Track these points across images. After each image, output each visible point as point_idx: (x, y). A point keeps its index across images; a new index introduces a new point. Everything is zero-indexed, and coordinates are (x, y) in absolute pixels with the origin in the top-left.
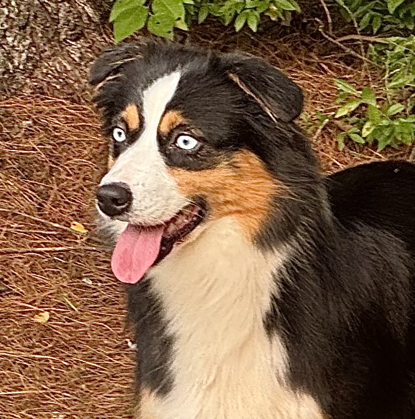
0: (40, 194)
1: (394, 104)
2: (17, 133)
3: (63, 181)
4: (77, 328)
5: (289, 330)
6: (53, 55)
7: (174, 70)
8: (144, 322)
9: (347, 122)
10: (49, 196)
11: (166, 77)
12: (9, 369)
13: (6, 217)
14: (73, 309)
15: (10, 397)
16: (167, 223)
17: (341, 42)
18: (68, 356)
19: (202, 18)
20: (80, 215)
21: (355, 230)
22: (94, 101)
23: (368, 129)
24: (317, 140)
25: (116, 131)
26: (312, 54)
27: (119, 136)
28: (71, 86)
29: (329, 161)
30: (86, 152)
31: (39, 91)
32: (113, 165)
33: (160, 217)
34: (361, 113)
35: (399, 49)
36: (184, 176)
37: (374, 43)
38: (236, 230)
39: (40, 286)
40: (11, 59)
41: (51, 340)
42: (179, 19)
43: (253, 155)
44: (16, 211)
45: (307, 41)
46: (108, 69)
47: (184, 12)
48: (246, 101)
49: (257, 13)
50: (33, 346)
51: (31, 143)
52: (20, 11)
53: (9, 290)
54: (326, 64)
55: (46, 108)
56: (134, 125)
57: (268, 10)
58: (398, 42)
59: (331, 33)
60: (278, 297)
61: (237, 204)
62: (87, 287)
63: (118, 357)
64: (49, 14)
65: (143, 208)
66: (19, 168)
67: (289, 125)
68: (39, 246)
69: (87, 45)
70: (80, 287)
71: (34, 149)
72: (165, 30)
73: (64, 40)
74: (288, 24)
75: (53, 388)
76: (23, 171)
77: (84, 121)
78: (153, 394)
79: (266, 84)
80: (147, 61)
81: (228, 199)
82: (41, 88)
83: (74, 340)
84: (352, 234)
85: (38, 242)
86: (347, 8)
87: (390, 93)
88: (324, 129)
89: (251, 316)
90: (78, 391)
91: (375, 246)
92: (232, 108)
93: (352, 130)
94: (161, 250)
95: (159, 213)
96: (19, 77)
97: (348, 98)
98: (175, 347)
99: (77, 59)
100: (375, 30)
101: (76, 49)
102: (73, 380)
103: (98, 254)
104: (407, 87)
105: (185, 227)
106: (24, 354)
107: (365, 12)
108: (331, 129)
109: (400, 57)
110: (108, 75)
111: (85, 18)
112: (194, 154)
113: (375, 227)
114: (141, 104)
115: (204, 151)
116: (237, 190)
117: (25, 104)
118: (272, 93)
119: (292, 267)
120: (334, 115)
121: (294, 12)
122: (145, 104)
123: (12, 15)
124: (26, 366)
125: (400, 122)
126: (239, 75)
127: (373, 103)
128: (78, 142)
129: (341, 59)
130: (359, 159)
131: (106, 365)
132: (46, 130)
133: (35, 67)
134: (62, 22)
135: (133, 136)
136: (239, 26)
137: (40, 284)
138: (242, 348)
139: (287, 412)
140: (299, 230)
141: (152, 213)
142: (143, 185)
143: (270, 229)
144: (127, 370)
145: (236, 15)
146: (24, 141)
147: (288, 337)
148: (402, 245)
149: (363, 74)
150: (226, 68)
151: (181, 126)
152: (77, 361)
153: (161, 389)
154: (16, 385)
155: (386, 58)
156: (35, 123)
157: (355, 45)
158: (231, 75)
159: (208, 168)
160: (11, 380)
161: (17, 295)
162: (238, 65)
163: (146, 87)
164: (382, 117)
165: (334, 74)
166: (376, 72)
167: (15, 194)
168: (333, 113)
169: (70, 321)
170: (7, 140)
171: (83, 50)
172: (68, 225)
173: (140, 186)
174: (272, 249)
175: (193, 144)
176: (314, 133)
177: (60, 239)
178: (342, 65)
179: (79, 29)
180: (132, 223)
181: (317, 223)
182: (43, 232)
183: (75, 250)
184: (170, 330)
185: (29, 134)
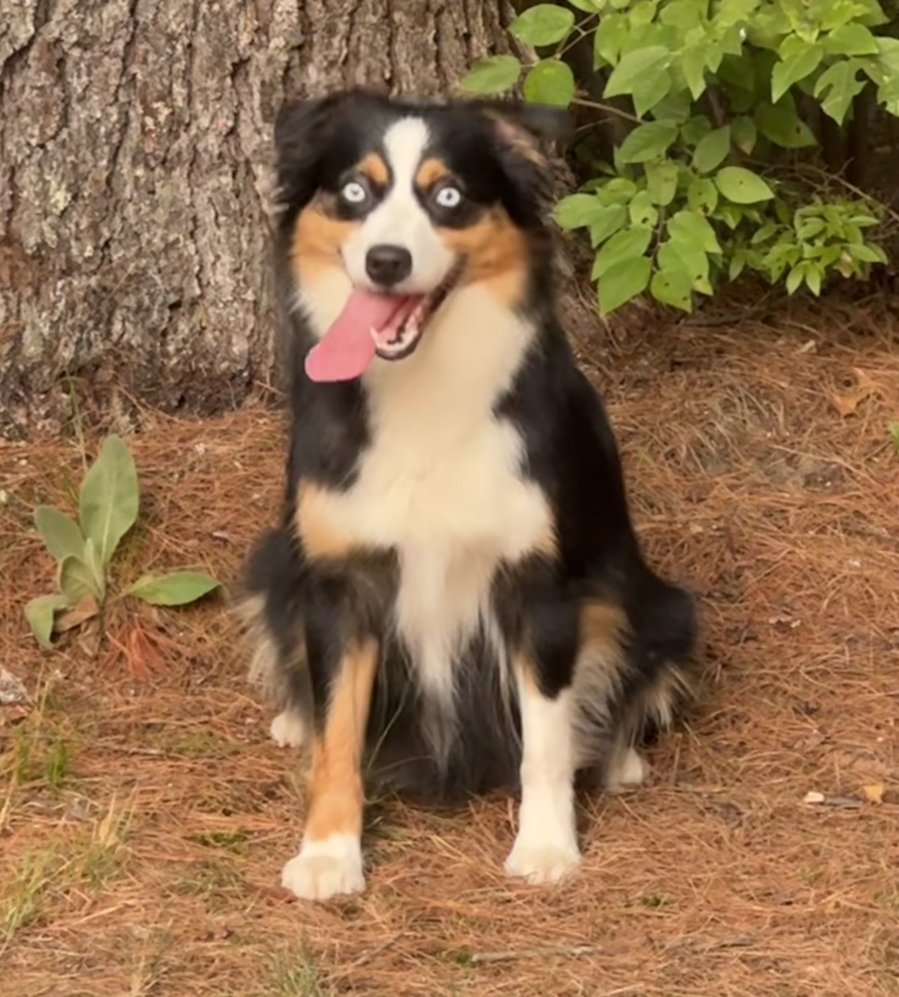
19: (735, 272)
25: (349, 188)
27: (354, 194)
42: (699, 277)
47: (707, 267)
57: (839, 260)
72: (679, 295)
135: (381, 192)
136: (792, 285)
145: (788, 270)
159: (470, 224)
175: (455, 198)
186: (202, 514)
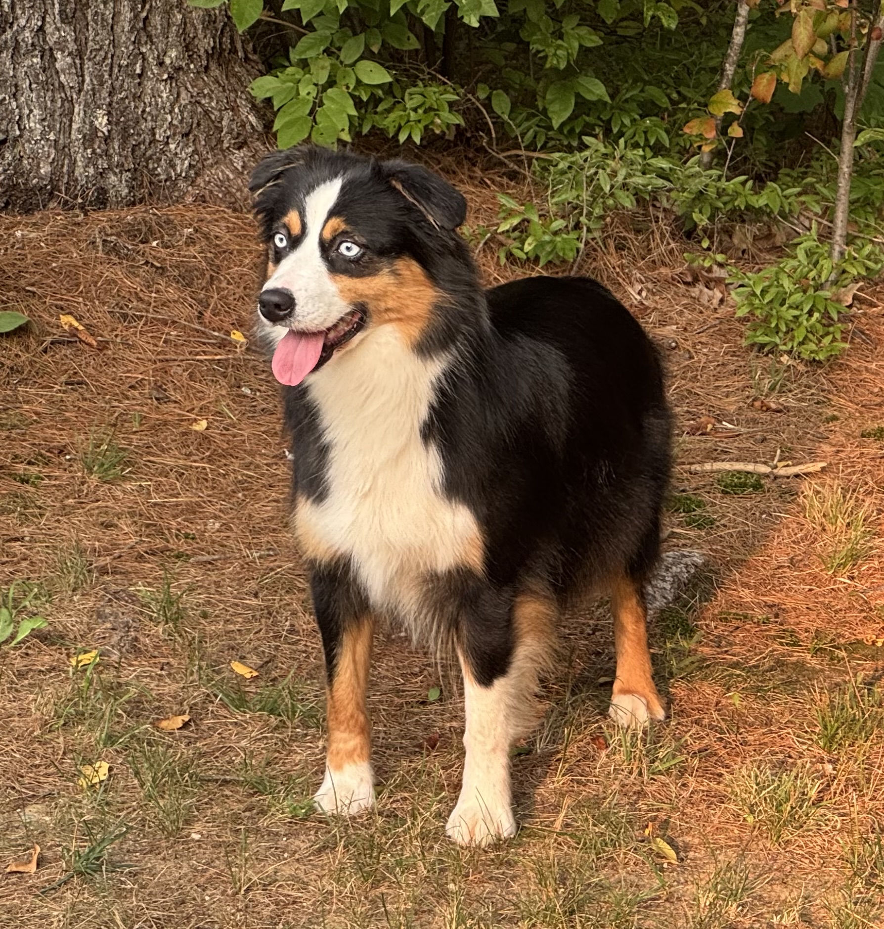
0: (200, 302)
1: (556, 220)
2: (178, 241)
3: (224, 289)
4: (234, 436)
5: (446, 440)
6: (216, 163)
7: (336, 176)
8: (301, 430)
9: (509, 237)
10: (209, 305)
11: (328, 183)
12: (166, 477)
13: (166, 324)
14: (230, 417)
15: (167, 504)
16: (329, 329)
17: (505, 157)
18: (225, 465)
19: (365, 130)
20: (240, 324)
21: (514, 340)
22: (254, 207)
23: (530, 244)
24: (478, 255)
25: (278, 237)
26: (476, 169)
27: (280, 241)
28: (232, 195)
29: (490, 275)
30: (247, 261)
31: (201, 200)
32: (273, 271)
33: (322, 323)
34: (523, 229)
35: (562, 165)
36: (345, 283)
37: (537, 159)
38: (396, 338)
39: (199, 395)
40: (173, 166)
41: (209, 449)
42: (343, 130)
43: (414, 262)
44: (176, 319)
45: (471, 155)
46: (269, 175)
47: (348, 124)
48: (409, 209)
49: (421, 126)
50: (190, 454)
51: (192, 250)
52: (183, 118)
53: (167, 397)
54: (489, 179)
55: (208, 216)
56: (296, 230)
57: (432, 123)
58: (562, 159)
59: (494, 147)
60: (435, 405)
61: (399, 312)
62: (245, 396)
63: (275, 467)
64: (213, 122)
65: (305, 314)
66: (180, 276)
67: (452, 233)
68: (197, 354)
69: (250, 154)
70: (239, 396)
71: (195, 257)
72: (329, 141)
73: (228, 148)
74: (452, 138)
75: (209, 496)
76: (184, 279)
77: (246, 231)
78: (309, 502)
79: (430, 192)
80: (309, 166)
81: (389, 306)
82: (203, 196)
83: (232, 448)
84: (511, 345)
85: (198, 350)
86: (511, 122)
87: (553, 209)
88: (486, 243)
89: (408, 426)
90: (235, 500)
91: (535, 358)
92: (395, 216)
93: (513, 245)
94: (321, 356)
95: (321, 319)
96: (182, 184)
97: (511, 213)
98: (332, 454)
99: (239, 168)
100: (539, 146)
101: (238, 157)
102: (229, 489)
103: (257, 363)
104: (569, 203)
105: (345, 334)
106: (181, 462)
107: (530, 128)
108: (493, 243)
109: (563, 173)
110: (268, 181)
111: (248, 127)
112: (356, 261)
113: (535, 339)
114: (304, 211)
115: (366, 258)
116: (399, 298)
117: (187, 211)
118: (435, 201)
119: (451, 376)
120: (496, 230)
121: (458, 126)
122: (307, 209)
123: (175, 122)
124: (183, 474)
125: (563, 239)
126: (403, 182)
127: (535, 218)
128: (239, 252)
129: (504, 174)
130: (520, 274)
131: (263, 475)
132: (207, 239)
133: (197, 174)
134: (225, 130)
135: (295, 242)
136: (402, 138)
137: (198, 392)
138: (398, 457)
139: (442, 522)
140: (459, 338)
141: (315, 319)
142: (306, 290)
143: (431, 337)
144: (283, 480)
145: (400, 128)
146: (185, 249)
147: (444, 445)
148: (562, 358)
149: (526, 189)
150: (389, 176)
151: (344, 233)
152: (235, 470)
153: (317, 497)
154: (172, 492)
155: (550, 173)
156: (196, 231)
157: (519, 161)
158: (394, 182)
159: (369, 275)
160: (167, 487)
161: (176, 402)
162: (401, 172)
163: (308, 193)
164: (544, 233)
165: (496, 189)
166: (540, 187)
167: (175, 301)
168: (495, 228)
169: (228, 430)
170: (168, 247)
171: (246, 159)
172: (228, 333)
173: (303, 292)
174: (431, 357)
175: (355, 250)
176: (476, 246)
177: (220, 348)
178: (505, 180)
179: (242, 137)
180: (294, 329)
181: (477, 332)
182: (203, 340)
183: (234, 359)
184: (327, 438)
185: (190, 241)
186: (18, 276)
